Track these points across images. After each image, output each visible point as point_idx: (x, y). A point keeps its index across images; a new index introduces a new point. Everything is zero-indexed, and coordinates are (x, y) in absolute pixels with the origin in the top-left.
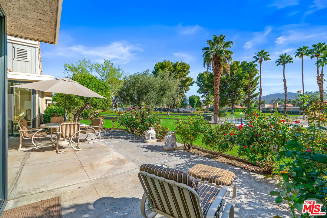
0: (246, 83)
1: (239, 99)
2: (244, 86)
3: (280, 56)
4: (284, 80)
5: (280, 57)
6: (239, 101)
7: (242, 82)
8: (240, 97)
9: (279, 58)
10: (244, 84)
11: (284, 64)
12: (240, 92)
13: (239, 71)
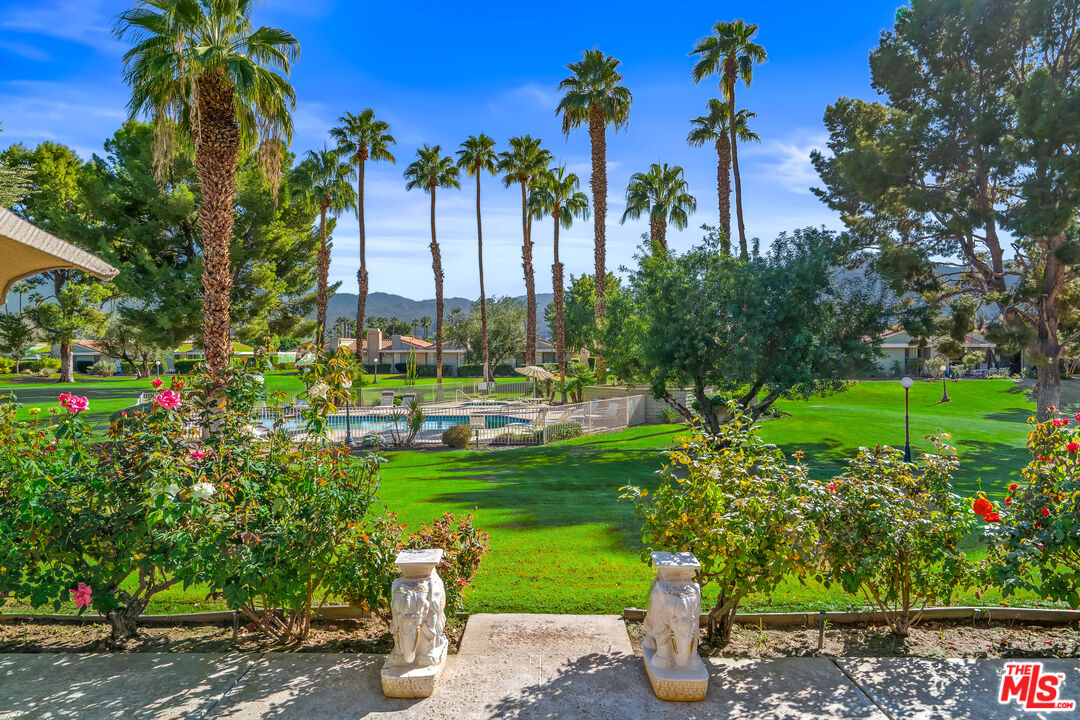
0: (289, 239)
1: (254, 313)
2: (278, 252)
3: (421, 153)
4: (435, 248)
5: (420, 157)
6: (256, 320)
7: (271, 236)
8: (261, 302)
9: (418, 158)
10: (277, 245)
11: (431, 186)
12: (260, 280)
13: (259, 181)
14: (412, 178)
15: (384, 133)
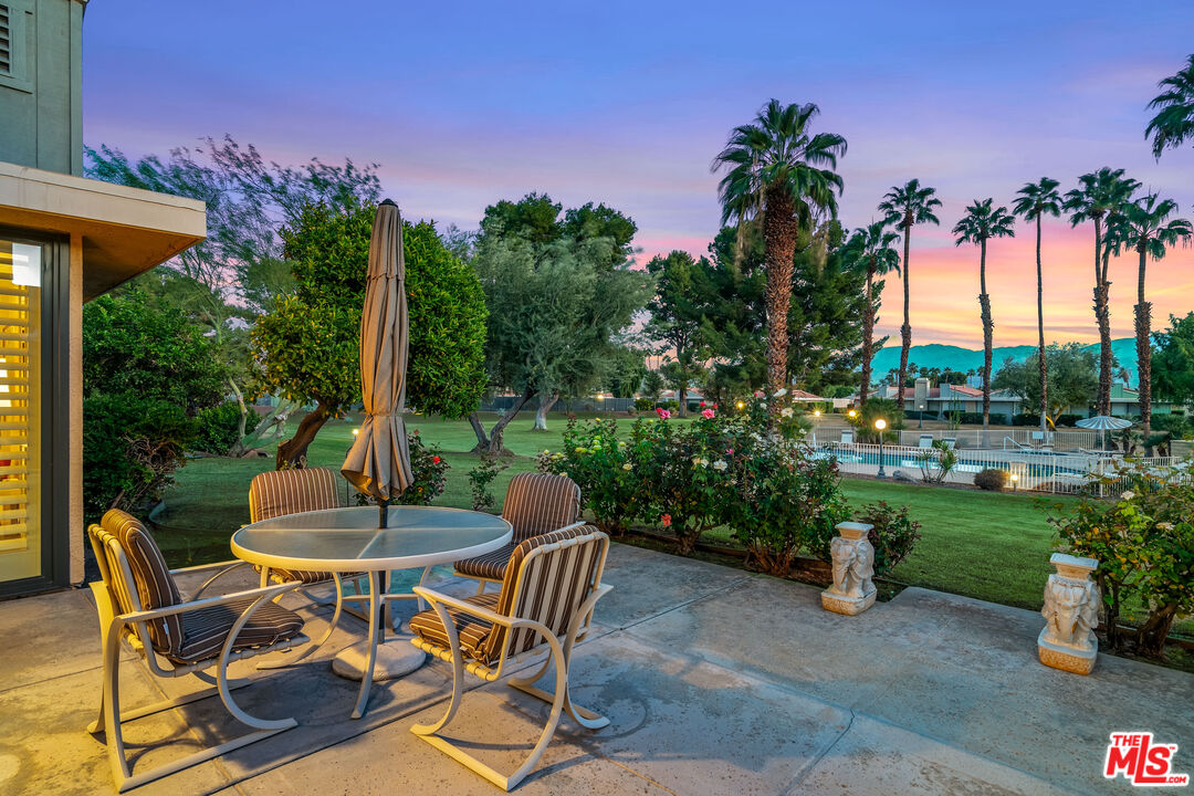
3: (970, 209)
4: (984, 299)
11: (982, 238)
14: (961, 234)
15: (930, 197)
